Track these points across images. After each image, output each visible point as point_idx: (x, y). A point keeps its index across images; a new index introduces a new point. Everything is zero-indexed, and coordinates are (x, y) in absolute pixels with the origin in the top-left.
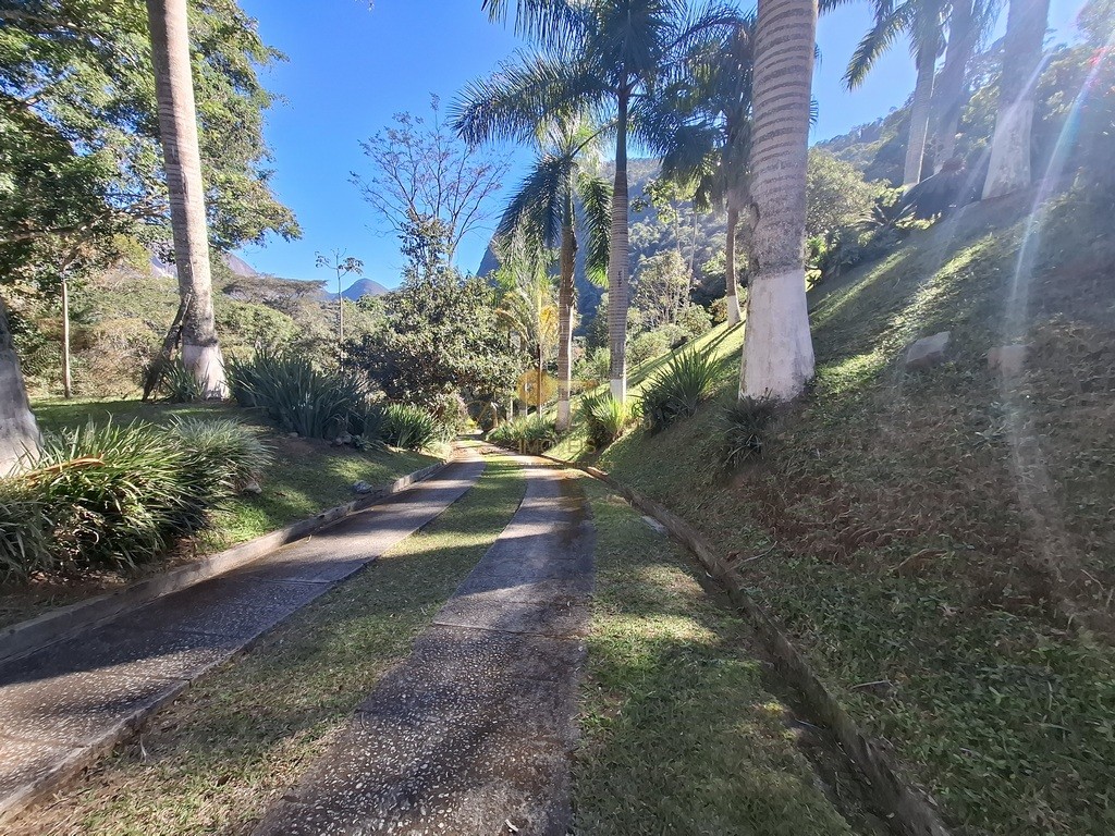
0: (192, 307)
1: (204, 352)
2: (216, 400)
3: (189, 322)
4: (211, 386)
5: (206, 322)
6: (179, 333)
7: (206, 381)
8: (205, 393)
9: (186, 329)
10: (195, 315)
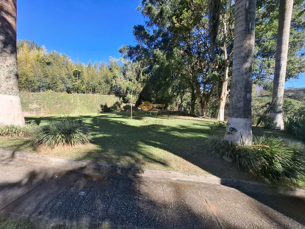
0: (276, 102)
1: (277, 115)
2: (279, 130)
3: (274, 106)
4: (278, 126)
5: (279, 106)
6: (270, 109)
7: (276, 124)
8: (275, 127)
9: (272, 108)
10: (276, 104)
